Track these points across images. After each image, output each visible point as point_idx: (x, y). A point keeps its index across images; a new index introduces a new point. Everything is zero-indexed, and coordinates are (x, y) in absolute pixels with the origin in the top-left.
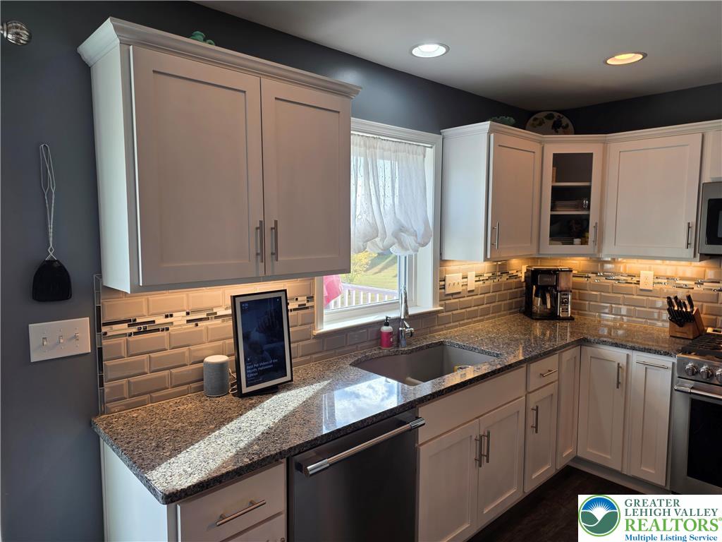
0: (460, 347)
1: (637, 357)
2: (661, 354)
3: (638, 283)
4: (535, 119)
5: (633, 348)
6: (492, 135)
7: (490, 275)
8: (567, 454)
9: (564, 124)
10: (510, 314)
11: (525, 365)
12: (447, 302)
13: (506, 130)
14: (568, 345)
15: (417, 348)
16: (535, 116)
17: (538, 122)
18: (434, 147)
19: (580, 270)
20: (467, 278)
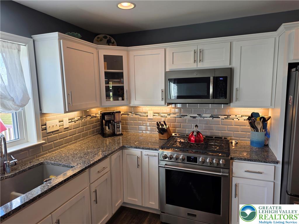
0: (52, 164)
1: (145, 152)
2: (153, 150)
3: (147, 116)
4: (98, 38)
5: (143, 149)
6: (61, 41)
7: (79, 117)
8: (118, 204)
9: (112, 42)
10: (93, 136)
11: (88, 169)
12: (49, 137)
13: (70, 39)
14: (117, 150)
15: (19, 172)
16: (98, 36)
17: (99, 39)
18: (27, 45)
19: (125, 111)
20: (63, 121)
